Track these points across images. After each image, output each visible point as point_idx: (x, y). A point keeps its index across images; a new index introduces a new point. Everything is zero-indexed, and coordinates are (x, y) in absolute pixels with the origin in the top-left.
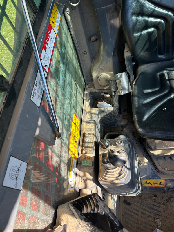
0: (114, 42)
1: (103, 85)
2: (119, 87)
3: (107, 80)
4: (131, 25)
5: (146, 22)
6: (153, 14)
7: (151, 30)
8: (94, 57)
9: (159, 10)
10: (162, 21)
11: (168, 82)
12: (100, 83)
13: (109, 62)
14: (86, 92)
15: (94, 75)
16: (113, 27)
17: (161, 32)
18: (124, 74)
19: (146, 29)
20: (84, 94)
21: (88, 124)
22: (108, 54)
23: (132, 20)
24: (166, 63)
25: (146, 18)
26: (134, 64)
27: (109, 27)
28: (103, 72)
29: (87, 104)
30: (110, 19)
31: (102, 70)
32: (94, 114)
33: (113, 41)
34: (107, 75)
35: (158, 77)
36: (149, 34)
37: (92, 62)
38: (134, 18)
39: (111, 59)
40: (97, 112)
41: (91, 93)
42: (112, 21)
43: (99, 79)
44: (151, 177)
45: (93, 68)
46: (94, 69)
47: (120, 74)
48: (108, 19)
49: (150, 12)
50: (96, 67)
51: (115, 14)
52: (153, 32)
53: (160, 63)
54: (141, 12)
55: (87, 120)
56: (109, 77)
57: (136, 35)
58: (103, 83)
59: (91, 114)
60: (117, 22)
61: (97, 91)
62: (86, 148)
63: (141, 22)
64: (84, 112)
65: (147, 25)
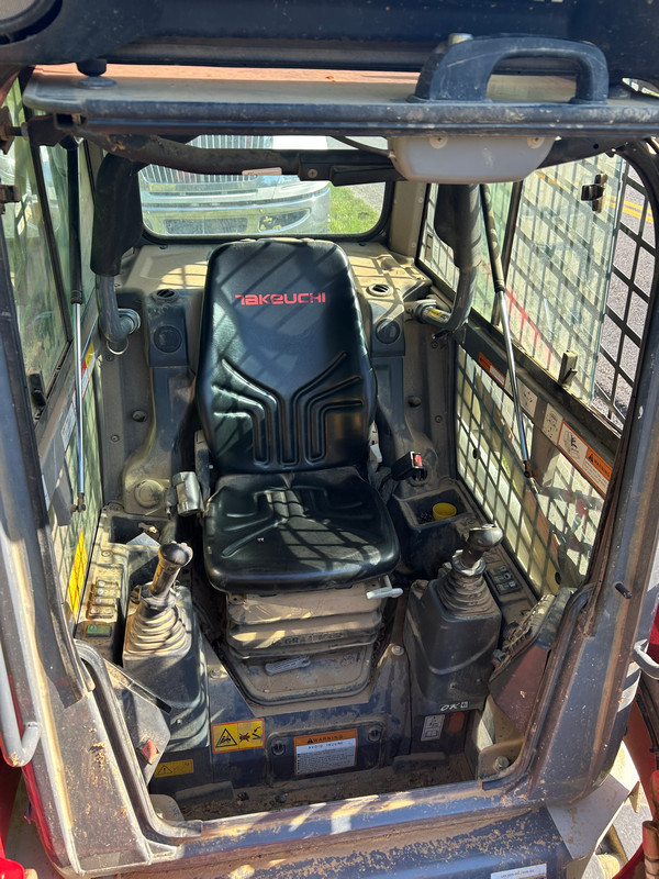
0: (177, 427)
1: (144, 503)
2: (182, 498)
3: (157, 496)
4: (209, 400)
5: (235, 401)
6: (243, 392)
7: (243, 415)
8: (134, 449)
9: (252, 387)
10: (260, 406)
11: (271, 506)
12: (139, 499)
13: (165, 460)
14: (104, 515)
15: (129, 482)
16: (179, 401)
17: (259, 421)
18: (191, 474)
19: (234, 411)
20: (99, 518)
21: (104, 570)
22: (164, 445)
23: (212, 392)
24: (269, 477)
25: (235, 396)
26: (211, 467)
27: (172, 400)
28: (150, 477)
29: (104, 536)
30: (176, 387)
31: (147, 472)
32: (120, 555)
33: (176, 423)
34: (156, 484)
35: (255, 498)
36: (238, 419)
37: (126, 458)
38: (215, 389)
39: (169, 454)
40: (127, 554)
41: (115, 520)
42: (179, 392)
43: (138, 489)
44: (233, 713)
45: (128, 468)
46: (131, 469)
47: (186, 473)
48: (171, 386)
49: (240, 389)
50: (136, 465)
51: (185, 382)
52: (245, 419)
53: (258, 477)
54: (227, 385)
55: (100, 561)
56: (161, 488)
57: (218, 415)
58: (146, 500)
59: (113, 554)
60: (187, 395)
61: (129, 517)
62: (97, 605)
63: (226, 398)
64: (96, 547)
65: (235, 407)
